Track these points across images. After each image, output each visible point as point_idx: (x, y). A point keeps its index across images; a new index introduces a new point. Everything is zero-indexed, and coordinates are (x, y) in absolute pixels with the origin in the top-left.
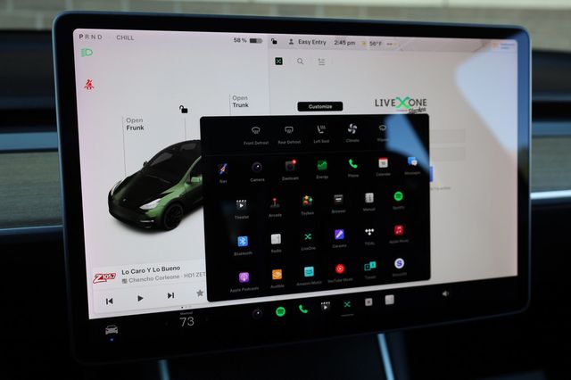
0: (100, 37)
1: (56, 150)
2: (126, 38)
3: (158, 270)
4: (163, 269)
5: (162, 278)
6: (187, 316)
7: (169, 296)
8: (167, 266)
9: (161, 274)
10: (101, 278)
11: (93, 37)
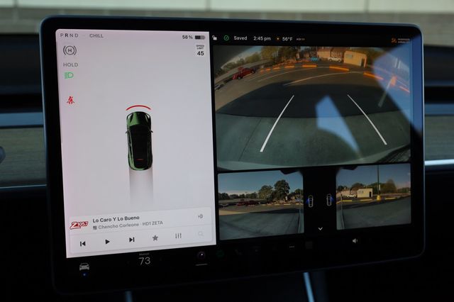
0: (77, 35)
1: (42, 126)
2: (97, 36)
3: (122, 219)
4: (126, 218)
5: (125, 226)
6: (145, 256)
7: (131, 240)
8: (129, 216)
9: (124, 222)
10: (77, 225)
11: (72, 35)
